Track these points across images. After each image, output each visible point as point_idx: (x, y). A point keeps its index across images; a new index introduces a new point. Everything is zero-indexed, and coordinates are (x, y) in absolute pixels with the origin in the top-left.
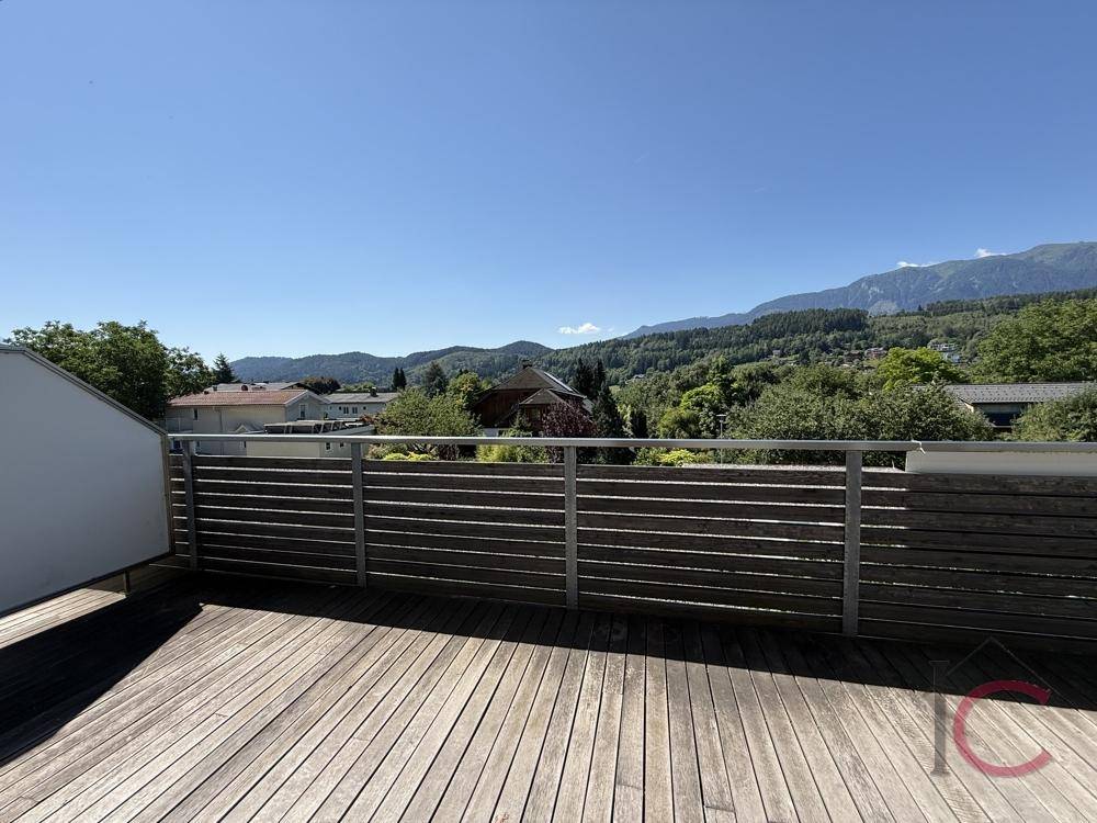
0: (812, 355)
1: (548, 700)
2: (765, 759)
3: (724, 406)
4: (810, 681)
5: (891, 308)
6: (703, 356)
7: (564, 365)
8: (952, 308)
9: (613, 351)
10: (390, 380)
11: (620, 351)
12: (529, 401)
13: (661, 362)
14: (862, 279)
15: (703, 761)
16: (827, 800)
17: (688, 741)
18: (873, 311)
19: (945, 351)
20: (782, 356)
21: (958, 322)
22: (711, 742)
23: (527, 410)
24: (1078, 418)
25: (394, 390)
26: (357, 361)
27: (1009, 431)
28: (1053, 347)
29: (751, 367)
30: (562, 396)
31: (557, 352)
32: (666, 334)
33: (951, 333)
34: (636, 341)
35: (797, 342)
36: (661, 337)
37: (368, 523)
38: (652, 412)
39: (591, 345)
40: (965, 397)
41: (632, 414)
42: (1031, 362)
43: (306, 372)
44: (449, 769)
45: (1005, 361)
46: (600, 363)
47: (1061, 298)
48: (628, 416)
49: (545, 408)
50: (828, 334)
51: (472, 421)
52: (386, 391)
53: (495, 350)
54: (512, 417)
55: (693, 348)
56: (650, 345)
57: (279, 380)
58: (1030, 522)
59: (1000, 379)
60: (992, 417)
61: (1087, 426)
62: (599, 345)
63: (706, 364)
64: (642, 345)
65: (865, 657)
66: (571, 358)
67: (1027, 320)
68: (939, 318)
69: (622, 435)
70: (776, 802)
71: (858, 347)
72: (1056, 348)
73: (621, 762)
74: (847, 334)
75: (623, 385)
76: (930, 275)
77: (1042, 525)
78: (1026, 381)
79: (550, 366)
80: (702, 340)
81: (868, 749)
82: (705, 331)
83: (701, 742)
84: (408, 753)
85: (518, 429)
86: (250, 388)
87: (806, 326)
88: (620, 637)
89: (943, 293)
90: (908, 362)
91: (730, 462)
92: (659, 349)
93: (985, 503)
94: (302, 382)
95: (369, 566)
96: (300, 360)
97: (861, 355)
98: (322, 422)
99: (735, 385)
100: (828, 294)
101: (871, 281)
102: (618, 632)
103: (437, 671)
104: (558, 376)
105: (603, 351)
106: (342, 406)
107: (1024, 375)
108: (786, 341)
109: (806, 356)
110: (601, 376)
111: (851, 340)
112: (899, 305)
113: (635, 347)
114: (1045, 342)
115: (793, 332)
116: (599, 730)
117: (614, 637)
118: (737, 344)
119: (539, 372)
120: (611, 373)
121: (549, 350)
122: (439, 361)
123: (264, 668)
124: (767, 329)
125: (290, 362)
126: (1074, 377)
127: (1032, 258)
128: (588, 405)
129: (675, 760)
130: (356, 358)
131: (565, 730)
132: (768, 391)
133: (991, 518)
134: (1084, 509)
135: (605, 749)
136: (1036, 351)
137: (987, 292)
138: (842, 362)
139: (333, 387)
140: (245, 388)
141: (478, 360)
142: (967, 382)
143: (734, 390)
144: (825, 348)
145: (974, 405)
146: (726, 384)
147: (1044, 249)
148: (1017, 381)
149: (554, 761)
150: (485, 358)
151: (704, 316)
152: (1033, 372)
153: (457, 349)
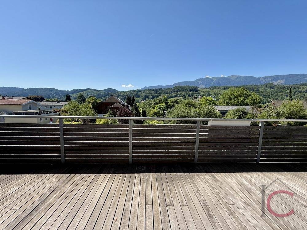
0: (187, 97)
1: (126, 188)
2: (179, 193)
3: (166, 109)
4: (188, 174)
5: (203, 87)
6: (161, 96)
7: (123, 96)
8: (215, 88)
9: (137, 93)
10: (65, 98)
11: (139, 93)
12: (113, 106)
13: (150, 97)
14: (198, 79)
15: (166, 195)
16: (192, 199)
17: (162, 192)
18: (200, 87)
19: (213, 98)
20: (180, 97)
21: (216, 91)
22: (167, 191)
23: (112, 109)
24: (236, 114)
25: (66, 101)
26: (52, 91)
27: (225, 116)
28: (233, 98)
29: (173, 99)
30: (123, 105)
31: (121, 92)
32: (152, 89)
33: (215, 94)
34: (143, 91)
35: (183, 94)
36: (150, 90)
37: (65, 143)
38: (148, 110)
39: (131, 91)
40: (217, 108)
41: (142, 111)
42: (229, 101)
43: (30, 94)
44: (99, 210)
45: (224, 101)
46: (133, 96)
47: (235, 87)
48: (141, 111)
49: (117, 108)
50: (190, 92)
51: (94, 112)
52: (63, 101)
53: (101, 90)
54: (108, 111)
55: (158, 93)
56: (147, 92)
57: (19, 96)
58: (230, 136)
59: (224, 105)
60: (222, 113)
61: (238, 115)
62: (133, 91)
63: (162, 98)
64: (145, 92)
65: (199, 167)
66: (125, 94)
67: (229, 92)
68: (213, 90)
69: (140, 116)
70: (182, 201)
71: (196, 96)
72: (234, 98)
73: (146, 199)
74: (194, 92)
75: (140, 103)
76: (211, 80)
77: (232, 136)
78: (228, 105)
79: (119, 96)
80: (161, 92)
81: (200, 187)
82: (161, 89)
83: (165, 191)
84: (86, 208)
85: (109, 114)
86: (6, 98)
87: (185, 90)
88: (144, 169)
89: (214, 84)
90: (206, 100)
91: (167, 124)
92: (150, 93)
93: (222, 132)
94: (29, 97)
95: (66, 157)
96: (27, 89)
97: (197, 98)
98: (38, 111)
99: (169, 104)
100: (190, 82)
101: (200, 80)
102: (143, 168)
103: (92, 185)
104: (121, 99)
105: (134, 93)
106: (46, 106)
107: (228, 104)
108: (181, 93)
109: (185, 97)
110: (134, 100)
111: (195, 94)
112: (205, 86)
113: (143, 92)
114: (232, 97)
115: (182, 91)
116: (140, 192)
117: (143, 169)
118: (169, 93)
119: (116, 98)
120: (137, 99)
121: (118, 92)
122: (82, 93)
123: (29, 192)
124: (176, 90)
125: (23, 90)
126: (236, 105)
127: (230, 78)
128: (130, 108)
129: (159, 196)
130: (51, 90)
131: (131, 194)
132: (176, 105)
133: (223, 135)
134: (239, 133)
135: (142, 197)
136: (230, 99)
137: (222, 85)
138: (193, 99)
139: (42, 99)
140: (4, 98)
141: (96, 93)
142: (217, 105)
143: (169, 105)
144: (189, 95)
145: (219, 110)
146: (166, 104)
147: (233, 76)
148: (227, 105)
149: (129, 202)
150: (98, 93)
151: (161, 85)
152: (229, 103)
153: (88, 89)
